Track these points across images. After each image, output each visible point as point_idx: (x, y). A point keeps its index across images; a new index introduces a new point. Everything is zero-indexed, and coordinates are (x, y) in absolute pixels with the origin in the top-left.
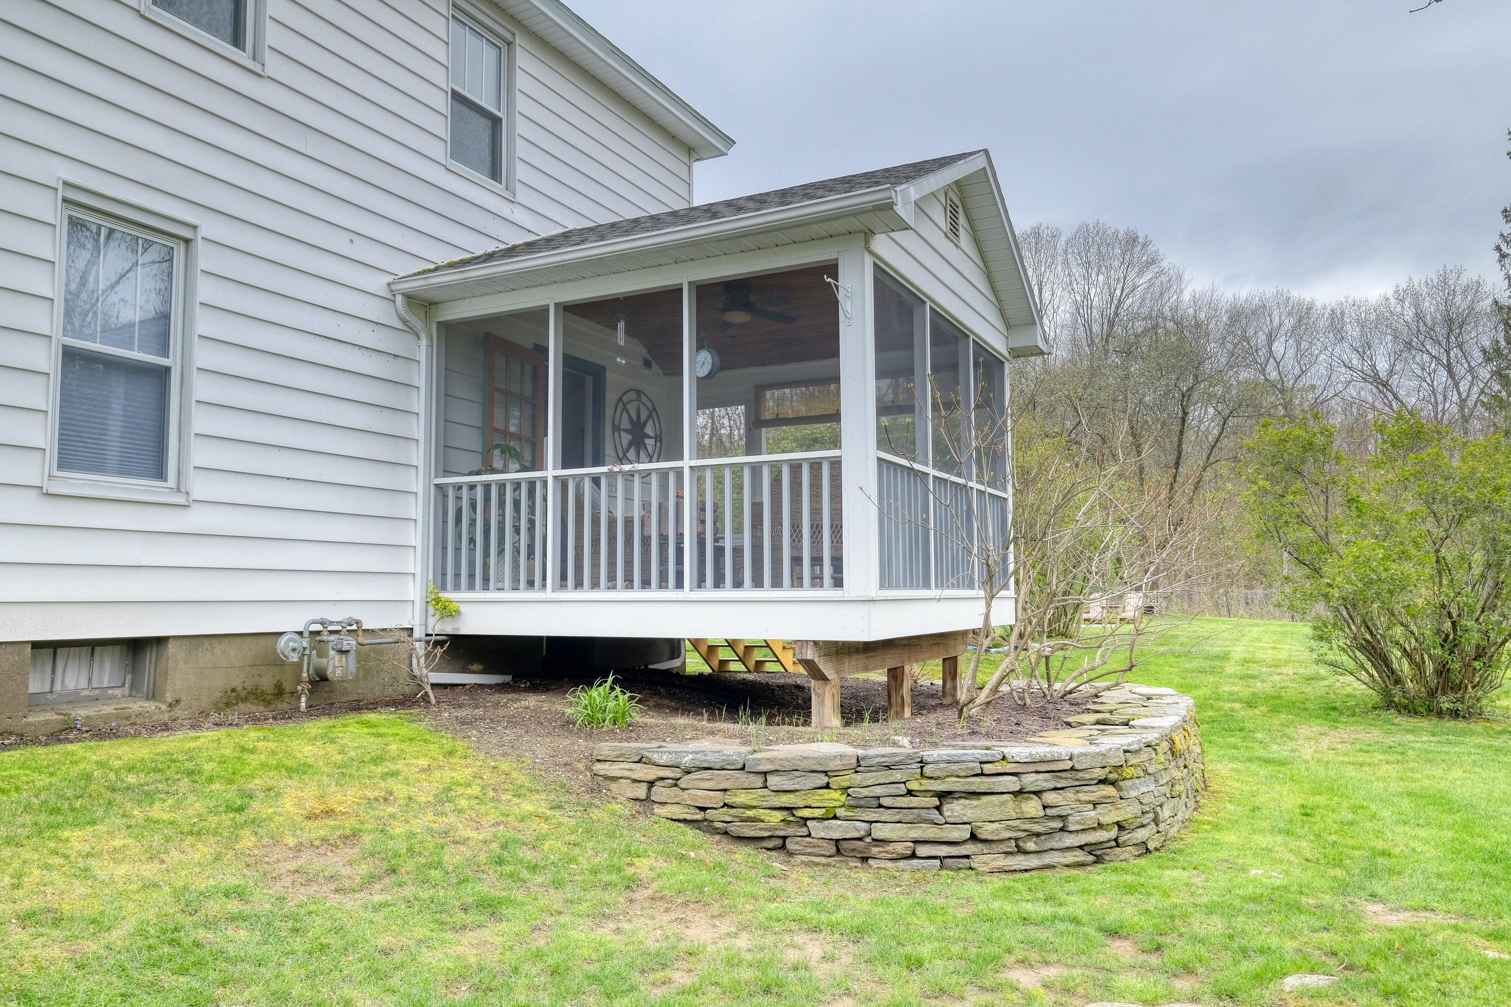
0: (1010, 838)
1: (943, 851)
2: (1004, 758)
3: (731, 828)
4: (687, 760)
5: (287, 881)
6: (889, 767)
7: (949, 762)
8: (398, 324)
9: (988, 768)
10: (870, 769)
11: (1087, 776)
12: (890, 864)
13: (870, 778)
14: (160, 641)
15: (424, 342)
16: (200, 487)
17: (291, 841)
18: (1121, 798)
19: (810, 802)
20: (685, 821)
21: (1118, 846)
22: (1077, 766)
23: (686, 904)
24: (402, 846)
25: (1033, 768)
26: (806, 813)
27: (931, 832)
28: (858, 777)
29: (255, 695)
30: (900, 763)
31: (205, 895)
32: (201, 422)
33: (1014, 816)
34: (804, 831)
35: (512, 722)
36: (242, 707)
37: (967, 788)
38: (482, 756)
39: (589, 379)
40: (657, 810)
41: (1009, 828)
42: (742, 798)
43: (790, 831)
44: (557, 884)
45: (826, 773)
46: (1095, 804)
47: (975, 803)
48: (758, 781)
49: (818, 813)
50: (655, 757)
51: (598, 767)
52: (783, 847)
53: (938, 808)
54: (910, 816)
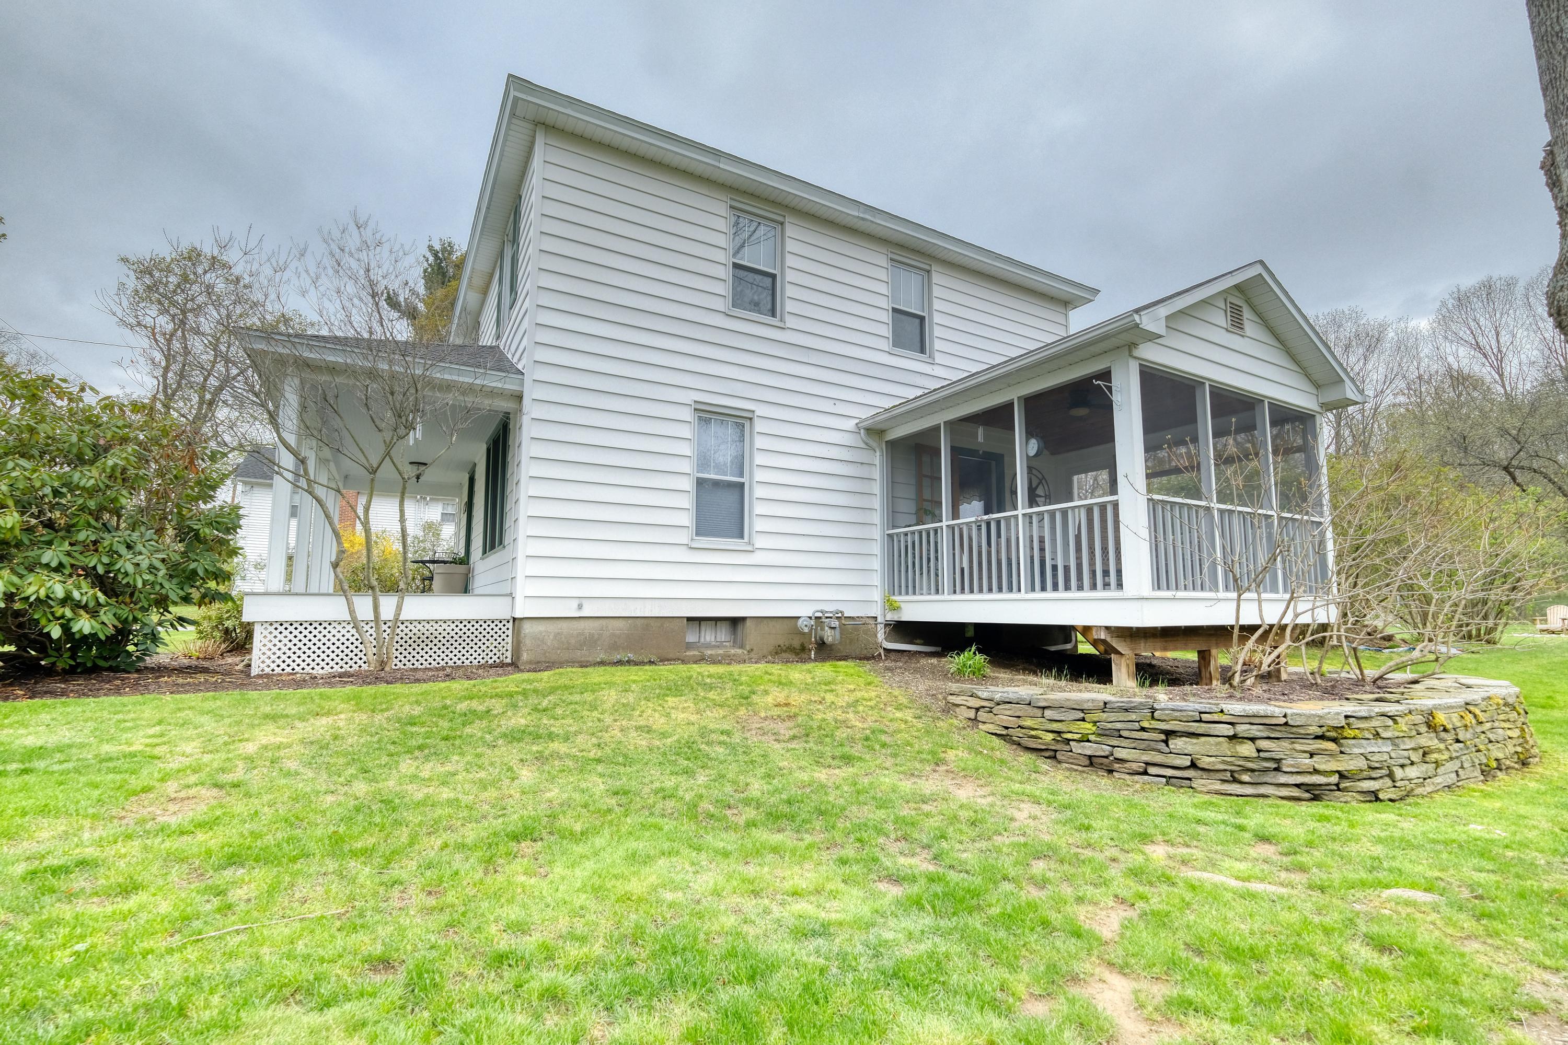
0: (1225, 770)
1: (1169, 772)
2: (1222, 711)
3: (1022, 741)
4: (997, 697)
5: (754, 732)
6: (1126, 710)
7: (1173, 710)
8: (863, 446)
9: (1205, 717)
10: (1113, 710)
11: (1302, 731)
12: (1127, 777)
13: (1113, 716)
14: (743, 619)
15: (878, 454)
16: (759, 542)
17: (763, 715)
18: (1342, 752)
19: (1071, 729)
20: (995, 734)
21: (1339, 790)
22: (1290, 722)
23: (965, 777)
24: (815, 725)
25: (1247, 720)
26: (1069, 736)
27: (1159, 758)
28: (1105, 715)
29: (790, 649)
30: (1134, 708)
31: (712, 731)
32: (759, 509)
33: (1229, 753)
34: (1067, 748)
35: (916, 671)
36: (784, 655)
37: (1186, 729)
38: (886, 686)
39: (994, 463)
40: (981, 726)
41: (1224, 762)
42: (1028, 723)
43: (1058, 747)
44: (895, 756)
45: (1082, 710)
46: (1312, 755)
47: (1194, 741)
48: (1039, 713)
49: (1076, 737)
50: (980, 694)
51: (950, 697)
52: (1055, 757)
53: (1166, 742)
54: (1143, 745)
